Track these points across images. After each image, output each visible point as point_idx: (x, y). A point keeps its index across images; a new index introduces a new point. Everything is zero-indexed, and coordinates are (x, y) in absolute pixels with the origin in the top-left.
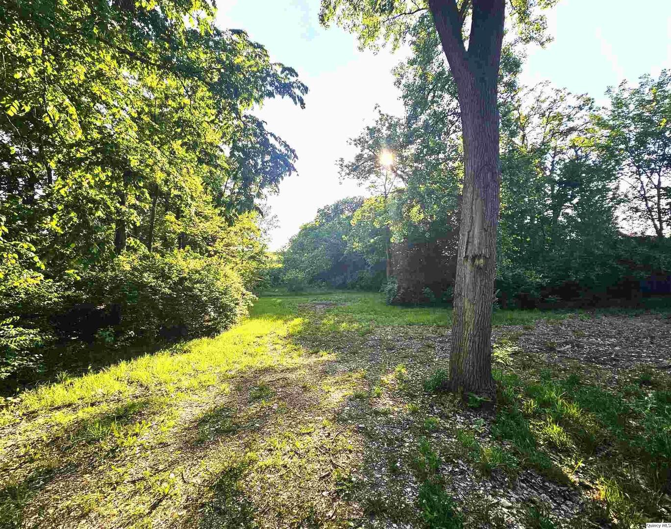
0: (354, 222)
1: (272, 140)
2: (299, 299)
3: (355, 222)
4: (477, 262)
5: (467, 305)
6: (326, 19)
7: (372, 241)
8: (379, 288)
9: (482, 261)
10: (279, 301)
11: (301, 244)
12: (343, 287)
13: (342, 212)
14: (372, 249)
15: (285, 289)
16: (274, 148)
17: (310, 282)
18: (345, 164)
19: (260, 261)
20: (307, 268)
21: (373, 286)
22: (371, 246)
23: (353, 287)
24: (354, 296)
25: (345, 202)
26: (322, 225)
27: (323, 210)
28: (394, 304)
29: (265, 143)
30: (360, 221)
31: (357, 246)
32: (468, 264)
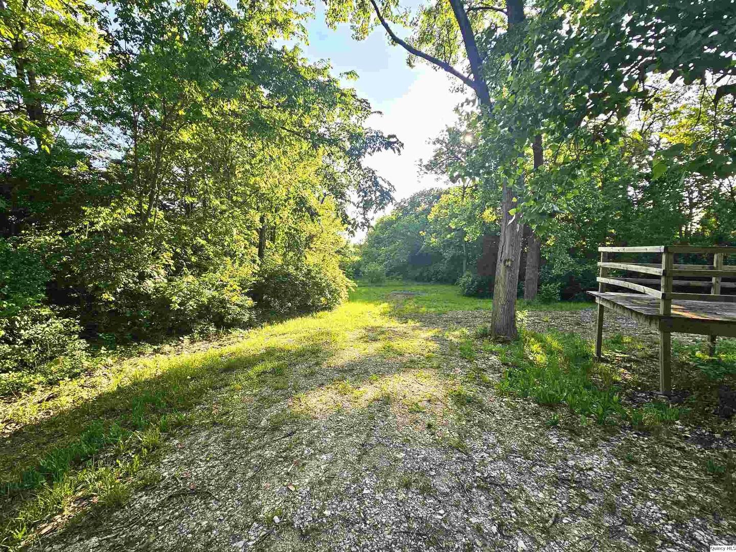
0: (431, 217)
1: (381, 182)
2: (381, 289)
3: (433, 217)
4: (507, 264)
5: (501, 288)
6: (412, 61)
7: (449, 236)
8: (455, 280)
9: (510, 263)
10: (363, 290)
11: (377, 237)
12: (419, 279)
13: (419, 205)
14: (448, 244)
15: (367, 281)
16: (382, 187)
17: (387, 275)
18: (424, 164)
19: (344, 255)
20: (384, 261)
21: (449, 279)
22: (447, 241)
23: (429, 280)
24: (430, 288)
25: (422, 194)
26: (398, 218)
27: (400, 203)
28: (469, 295)
29: (376, 184)
30: (437, 217)
31: (434, 241)
32: (502, 265)
